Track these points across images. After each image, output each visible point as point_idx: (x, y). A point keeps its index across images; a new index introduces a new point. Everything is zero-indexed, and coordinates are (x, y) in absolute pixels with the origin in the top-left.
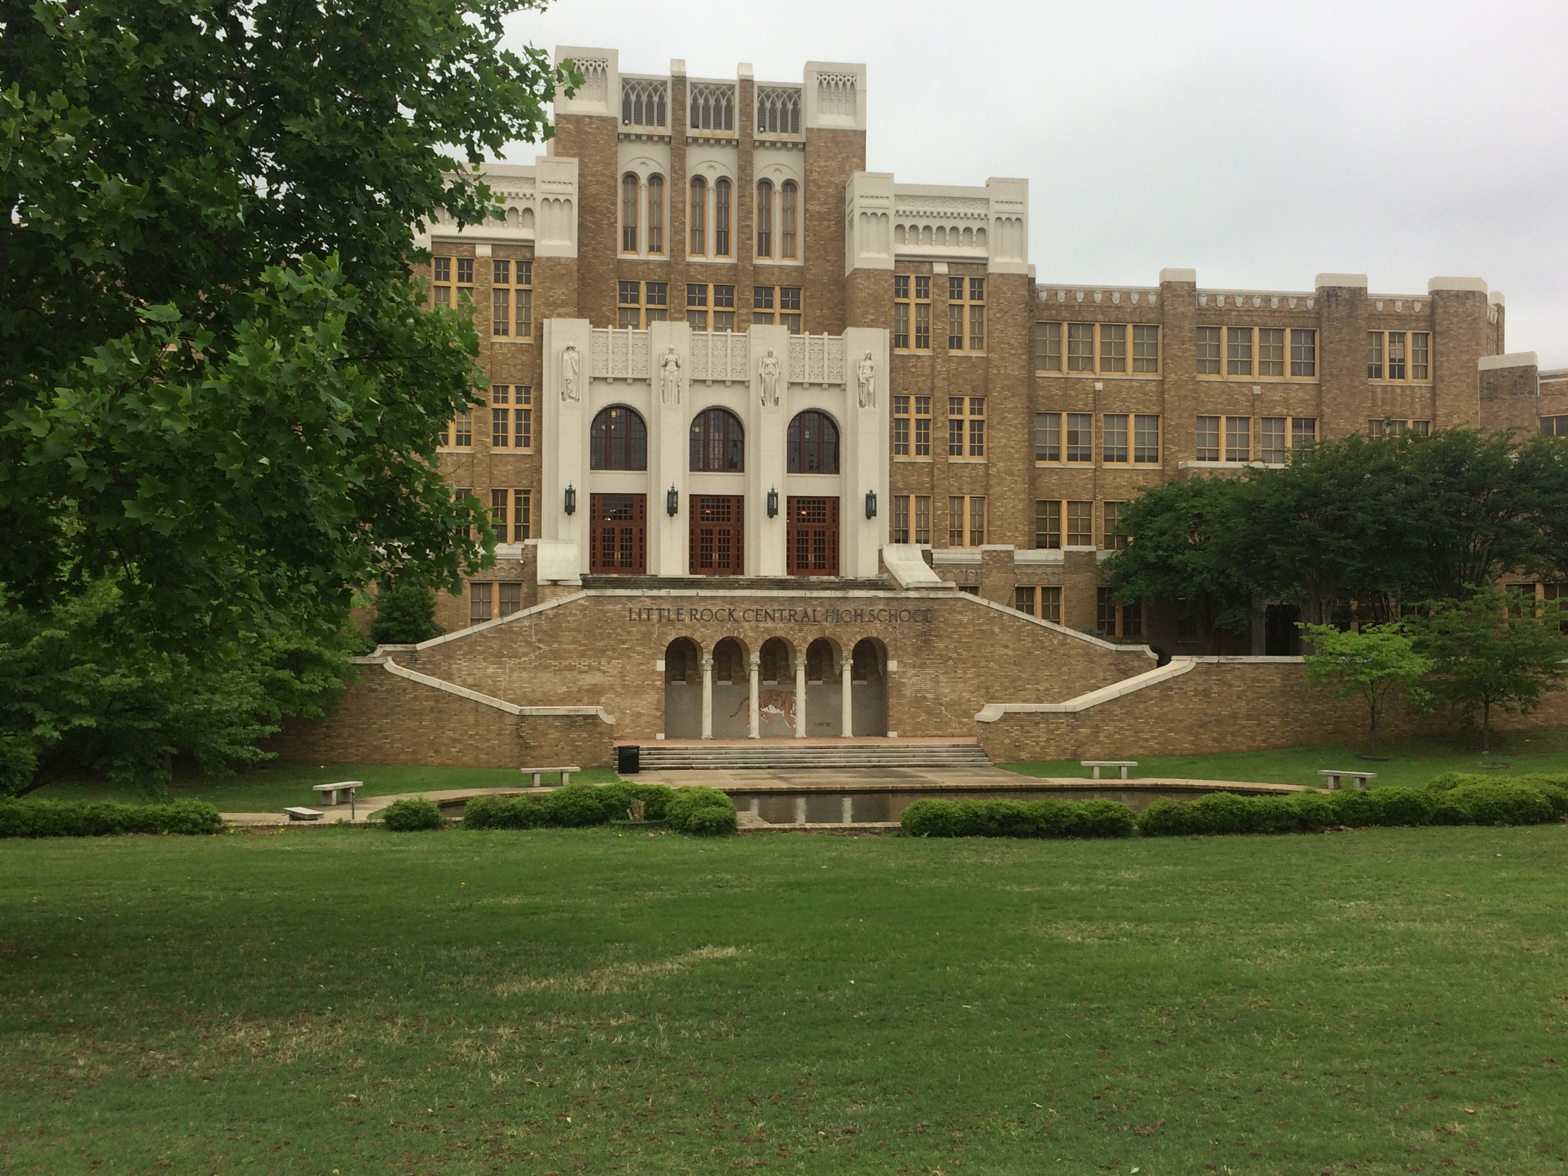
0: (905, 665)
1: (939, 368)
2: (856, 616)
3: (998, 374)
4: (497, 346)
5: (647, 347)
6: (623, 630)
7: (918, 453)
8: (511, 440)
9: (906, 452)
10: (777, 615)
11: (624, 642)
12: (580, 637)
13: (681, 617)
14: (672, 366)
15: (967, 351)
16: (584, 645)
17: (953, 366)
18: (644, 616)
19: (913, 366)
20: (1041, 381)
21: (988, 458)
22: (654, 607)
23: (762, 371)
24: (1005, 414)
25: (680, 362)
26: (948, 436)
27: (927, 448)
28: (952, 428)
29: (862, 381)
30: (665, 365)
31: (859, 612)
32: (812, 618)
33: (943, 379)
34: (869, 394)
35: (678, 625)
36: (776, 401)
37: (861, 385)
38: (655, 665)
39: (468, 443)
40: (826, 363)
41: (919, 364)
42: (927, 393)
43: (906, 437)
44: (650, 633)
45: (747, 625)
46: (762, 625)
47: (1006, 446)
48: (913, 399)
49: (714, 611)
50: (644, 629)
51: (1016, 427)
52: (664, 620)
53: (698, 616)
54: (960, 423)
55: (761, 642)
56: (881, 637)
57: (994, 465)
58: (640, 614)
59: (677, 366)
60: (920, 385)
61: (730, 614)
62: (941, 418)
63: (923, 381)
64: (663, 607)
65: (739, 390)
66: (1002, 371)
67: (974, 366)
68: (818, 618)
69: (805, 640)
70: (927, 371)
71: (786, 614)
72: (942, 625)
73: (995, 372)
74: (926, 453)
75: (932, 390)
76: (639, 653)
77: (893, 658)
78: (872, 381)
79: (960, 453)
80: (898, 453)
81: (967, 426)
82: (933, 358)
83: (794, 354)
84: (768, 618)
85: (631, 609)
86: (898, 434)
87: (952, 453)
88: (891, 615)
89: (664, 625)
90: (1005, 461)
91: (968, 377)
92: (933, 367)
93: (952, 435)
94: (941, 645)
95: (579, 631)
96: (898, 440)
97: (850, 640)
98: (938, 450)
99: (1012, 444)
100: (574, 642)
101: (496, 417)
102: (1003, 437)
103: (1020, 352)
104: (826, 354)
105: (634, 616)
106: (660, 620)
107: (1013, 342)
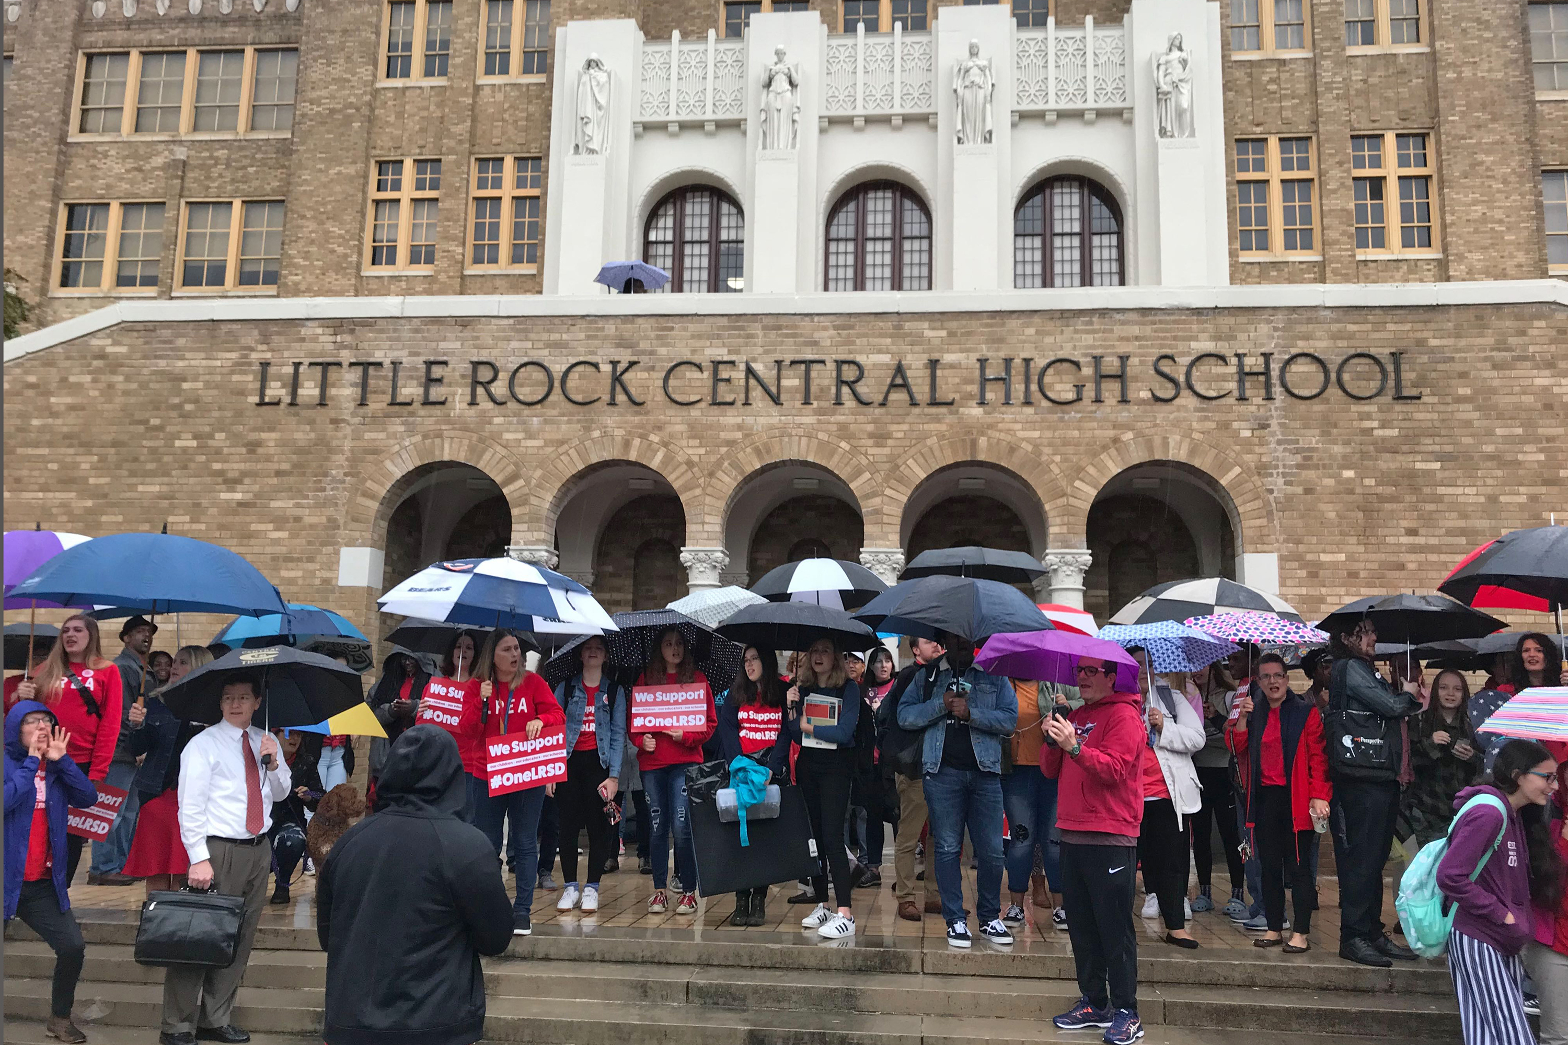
0: (1314, 572)
1: (1326, 76)
2: (1101, 377)
3: (1459, 79)
4: (487, 91)
5: (741, 63)
6: (235, 438)
7: (1290, 245)
8: (504, 252)
9: (1263, 245)
10: (792, 381)
11: (232, 483)
12: (86, 463)
13: (436, 393)
14: (781, 83)
15: (1385, 44)
16: (98, 494)
17: (1357, 75)
18: (309, 390)
19: (1272, 81)
20: (1546, 109)
21: (1445, 250)
22: (346, 356)
23: (958, 84)
24: (1481, 157)
25: (797, 78)
26: (1352, 206)
27: (1307, 235)
28: (1359, 195)
29: (1165, 88)
30: (768, 85)
31: (1111, 364)
32: (921, 391)
33: (1338, 98)
34: (1180, 113)
35: (427, 418)
36: (988, 138)
37: (1161, 97)
38: (333, 563)
39: (430, 260)
40: (1090, 71)
41: (1284, 76)
42: (1302, 129)
43: (1263, 216)
44: (324, 447)
45: (677, 422)
46: (731, 418)
47: (1484, 219)
48: (1273, 143)
49: (558, 369)
50: (302, 435)
51: (1505, 182)
52: (378, 404)
53: (499, 388)
54: (1377, 186)
55: (728, 482)
56: (1203, 463)
57: (1461, 257)
58: (295, 384)
59: (791, 83)
60: (1287, 114)
61: (617, 379)
62: (1335, 173)
63: (1294, 108)
64: (378, 356)
65: (916, 133)
66: (1467, 73)
67: (1403, 72)
68: (945, 391)
69: (894, 471)
70: (1302, 87)
71: (823, 377)
72: (1467, 412)
73: (1451, 75)
74: (1307, 245)
75: (1315, 123)
76: (280, 521)
77: (1261, 543)
78: (1185, 88)
79: (1380, 241)
80: (1246, 247)
81: (1392, 190)
82: (1313, 63)
83: (1025, 62)
84: (757, 393)
85: (265, 365)
86: (1245, 212)
87: (1363, 244)
88: (1243, 375)
89: (377, 421)
90: (1485, 248)
91: (1390, 94)
92: (1314, 77)
93: (1361, 210)
94: (1469, 494)
95: (87, 446)
96: (1245, 221)
97: (1078, 472)
98: (1332, 235)
99: (1499, 214)
100: (67, 481)
101: (480, 214)
102: (1475, 202)
103: (1504, 34)
104: (1090, 56)
105: (276, 390)
106: (362, 403)
107: (1486, 15)
